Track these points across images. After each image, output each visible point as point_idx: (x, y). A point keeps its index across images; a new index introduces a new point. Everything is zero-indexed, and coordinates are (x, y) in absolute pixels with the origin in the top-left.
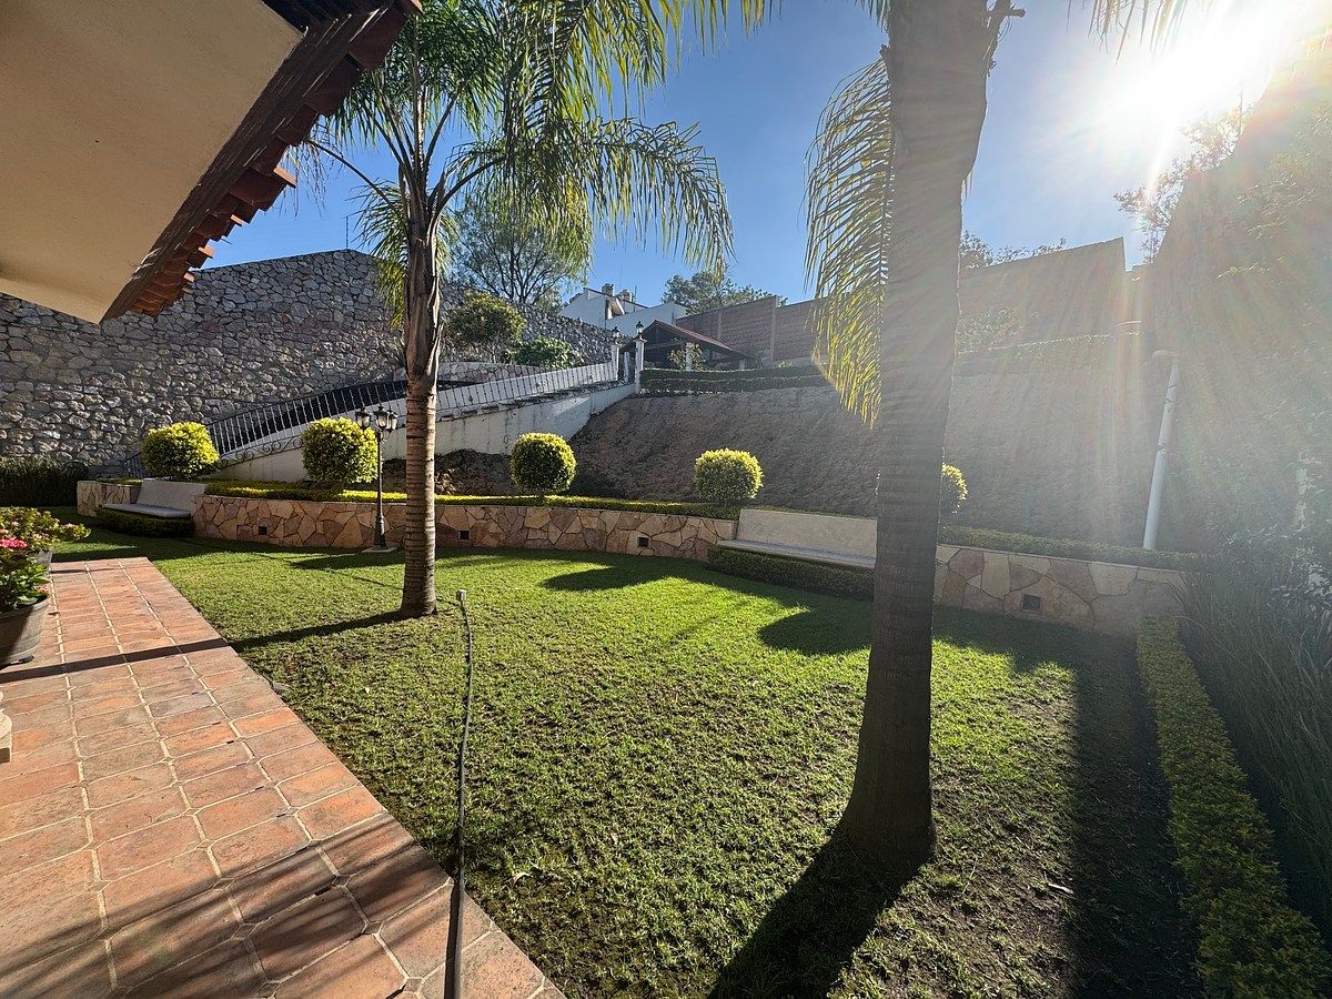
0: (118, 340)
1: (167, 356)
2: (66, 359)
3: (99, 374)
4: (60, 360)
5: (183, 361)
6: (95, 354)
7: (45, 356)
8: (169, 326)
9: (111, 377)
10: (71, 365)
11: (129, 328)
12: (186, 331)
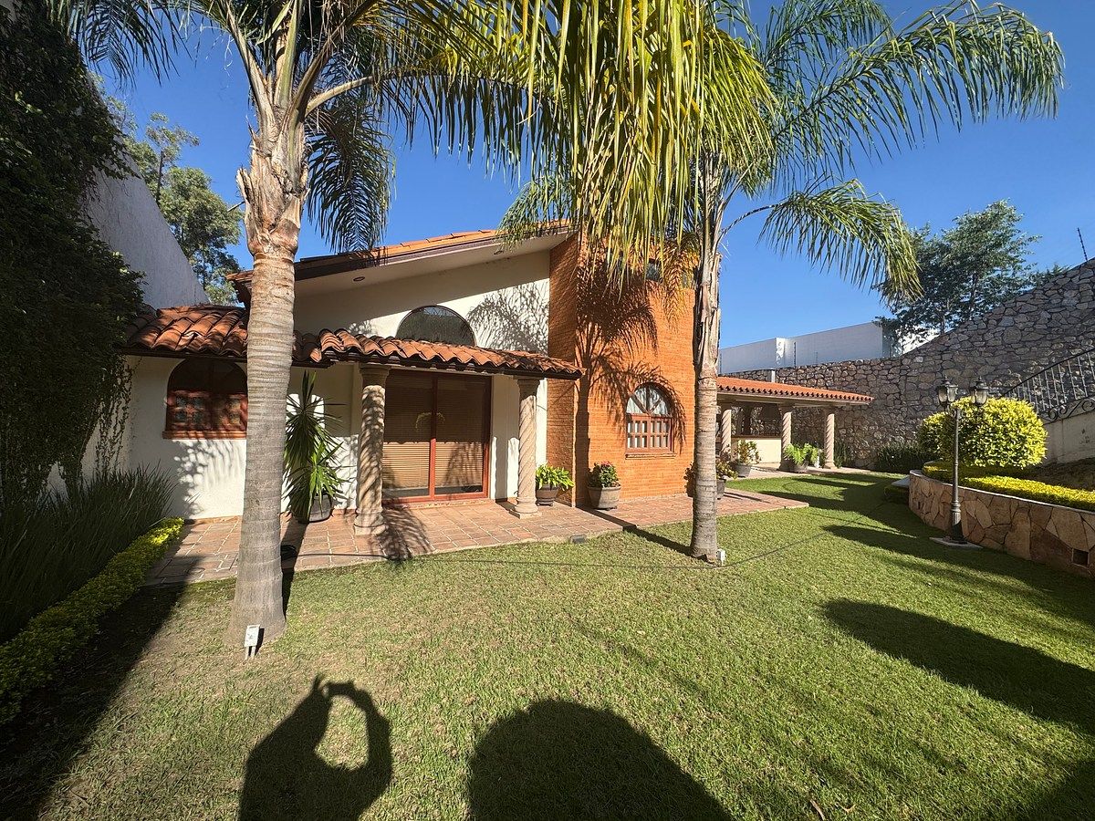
0: (1015, 346)
1: (1062, 349)
2: (976, 370)
3: (1000, 376)
4: (972, 371)
5: (1078, 351)
6: (997, 361)
7: (962, 370)
8: (1063, 321)
9: (1010, 377)
10: (979, 373)
11: (1025, 333)
12: (1082, 321)
